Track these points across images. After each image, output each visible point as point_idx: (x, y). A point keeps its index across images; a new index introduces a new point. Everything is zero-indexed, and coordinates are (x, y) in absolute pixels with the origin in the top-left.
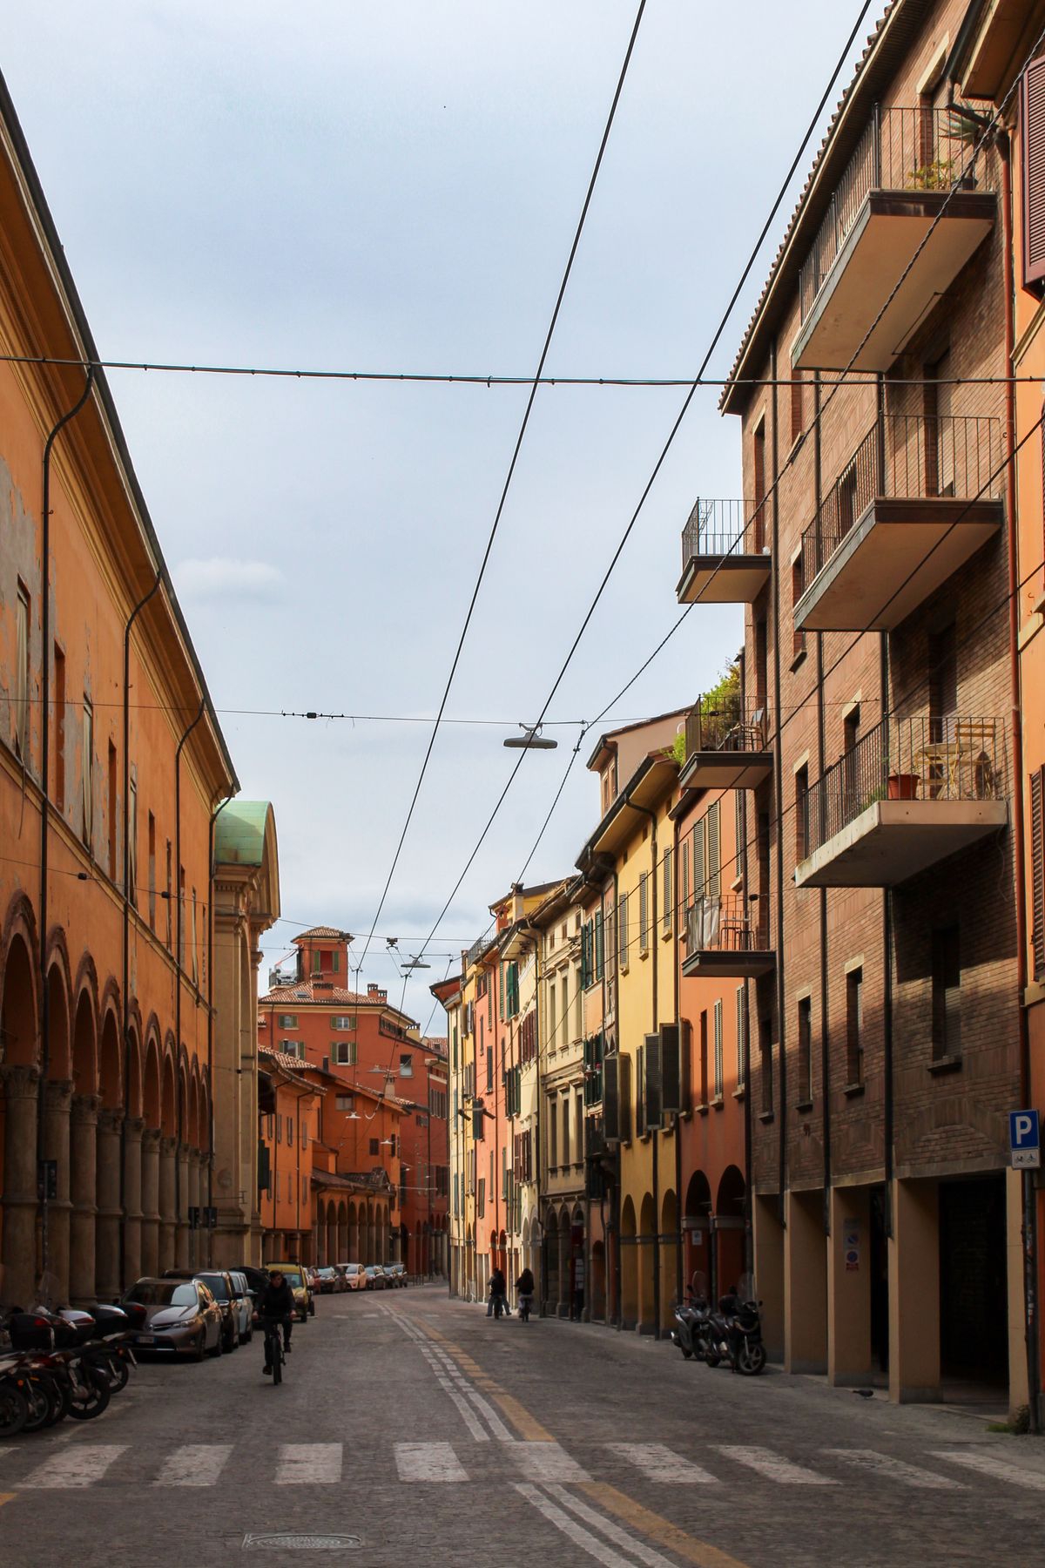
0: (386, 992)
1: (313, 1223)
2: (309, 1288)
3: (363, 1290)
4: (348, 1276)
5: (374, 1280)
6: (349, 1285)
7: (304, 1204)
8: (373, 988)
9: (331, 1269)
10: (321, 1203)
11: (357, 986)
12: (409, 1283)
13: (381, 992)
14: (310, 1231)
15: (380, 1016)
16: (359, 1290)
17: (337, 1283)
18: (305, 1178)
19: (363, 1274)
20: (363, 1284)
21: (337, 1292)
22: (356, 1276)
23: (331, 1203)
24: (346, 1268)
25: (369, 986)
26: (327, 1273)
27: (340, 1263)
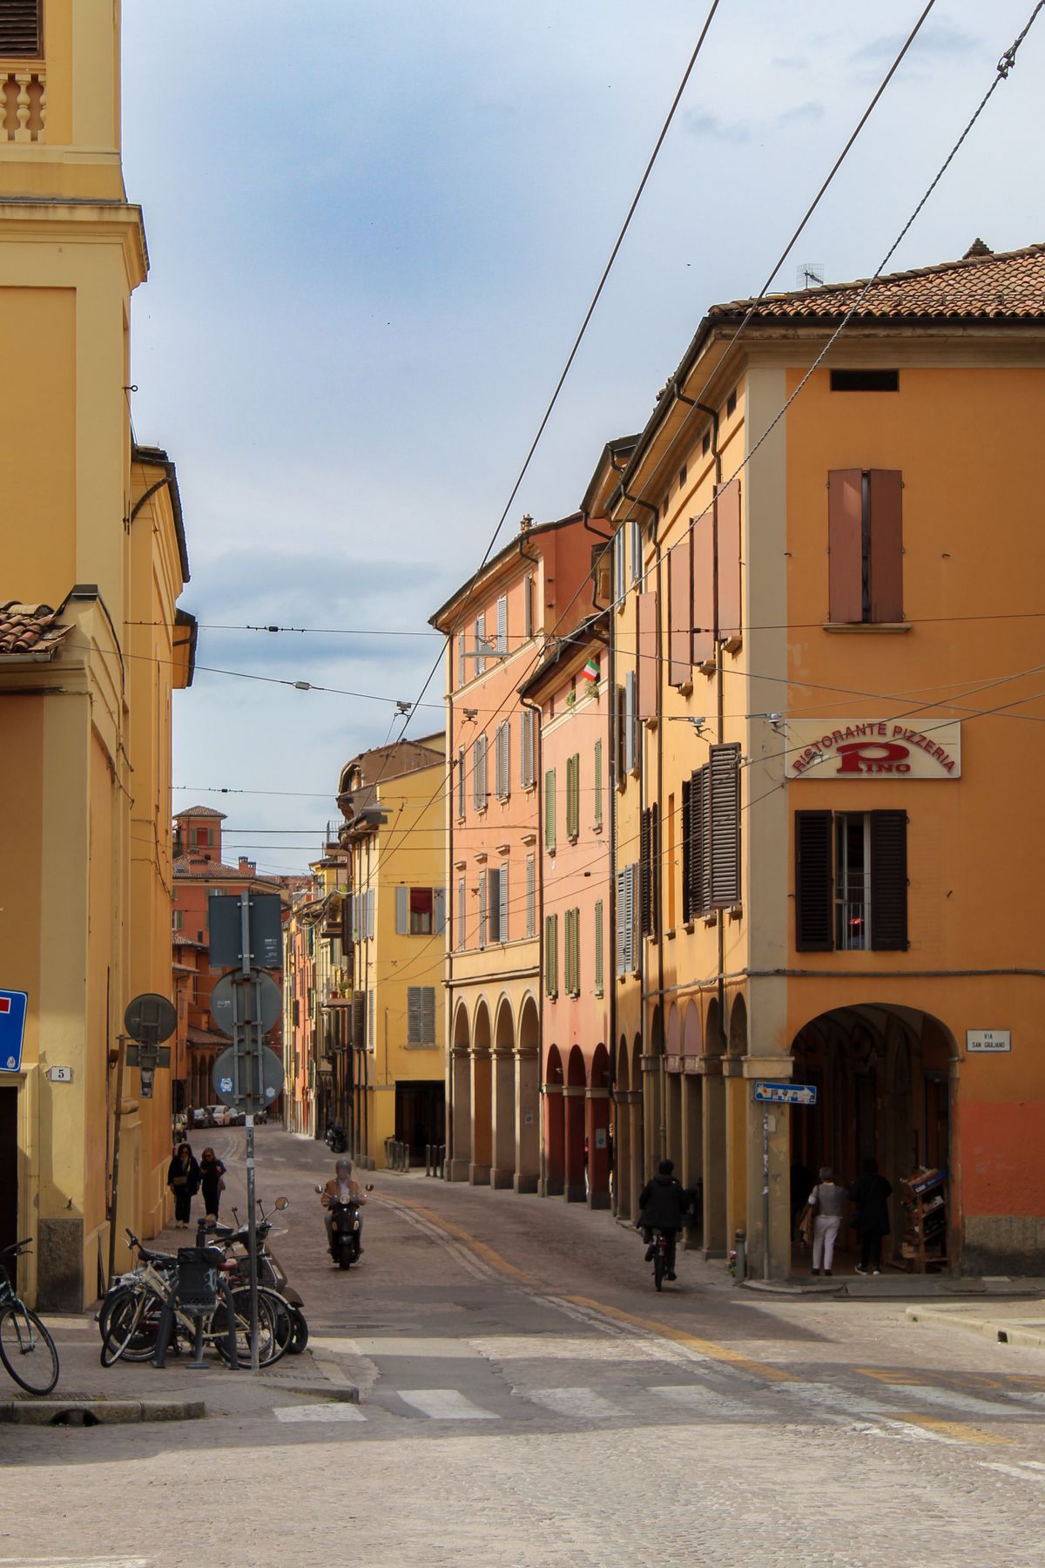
0: (255, 863)
1: (188, 1074)
2: (183, 1124)
3: (227, 1126)
4: (215, 1115)
5: (236, 1118)
6: (216, 1122)
7: (181, 1060)
8: (244, 860)
9: (202, 1110)
10: (194, 1059)
11: (229, 859)
12: (268, 1120)
13: (251, 863)
14: (185, 1081)
15: (249, 888)
16: (224, 1126)
17: (206, 1121)
18: (182, 1041)
19: (227, 1113)
20: (227, 1122)
21: (206, 1127)
22: (222, 1115)
23: (203, 1058)
24: (214, 1109)
25: (240, 858)
26: (199, 1113)
27: (209, 1104)
